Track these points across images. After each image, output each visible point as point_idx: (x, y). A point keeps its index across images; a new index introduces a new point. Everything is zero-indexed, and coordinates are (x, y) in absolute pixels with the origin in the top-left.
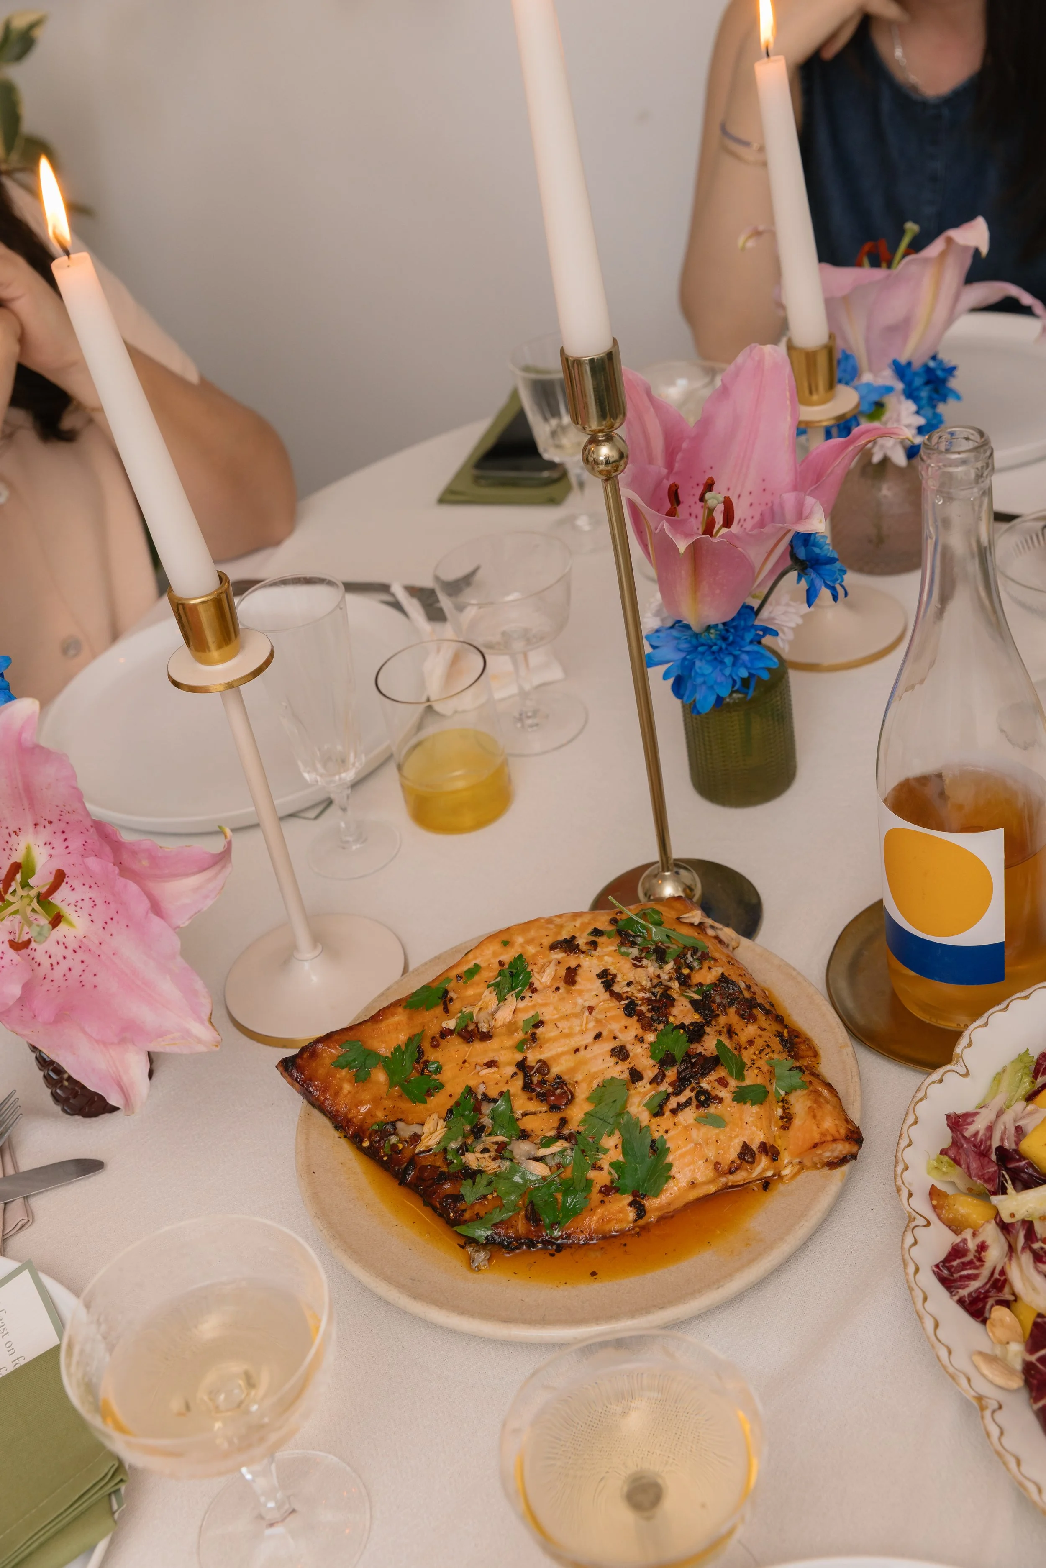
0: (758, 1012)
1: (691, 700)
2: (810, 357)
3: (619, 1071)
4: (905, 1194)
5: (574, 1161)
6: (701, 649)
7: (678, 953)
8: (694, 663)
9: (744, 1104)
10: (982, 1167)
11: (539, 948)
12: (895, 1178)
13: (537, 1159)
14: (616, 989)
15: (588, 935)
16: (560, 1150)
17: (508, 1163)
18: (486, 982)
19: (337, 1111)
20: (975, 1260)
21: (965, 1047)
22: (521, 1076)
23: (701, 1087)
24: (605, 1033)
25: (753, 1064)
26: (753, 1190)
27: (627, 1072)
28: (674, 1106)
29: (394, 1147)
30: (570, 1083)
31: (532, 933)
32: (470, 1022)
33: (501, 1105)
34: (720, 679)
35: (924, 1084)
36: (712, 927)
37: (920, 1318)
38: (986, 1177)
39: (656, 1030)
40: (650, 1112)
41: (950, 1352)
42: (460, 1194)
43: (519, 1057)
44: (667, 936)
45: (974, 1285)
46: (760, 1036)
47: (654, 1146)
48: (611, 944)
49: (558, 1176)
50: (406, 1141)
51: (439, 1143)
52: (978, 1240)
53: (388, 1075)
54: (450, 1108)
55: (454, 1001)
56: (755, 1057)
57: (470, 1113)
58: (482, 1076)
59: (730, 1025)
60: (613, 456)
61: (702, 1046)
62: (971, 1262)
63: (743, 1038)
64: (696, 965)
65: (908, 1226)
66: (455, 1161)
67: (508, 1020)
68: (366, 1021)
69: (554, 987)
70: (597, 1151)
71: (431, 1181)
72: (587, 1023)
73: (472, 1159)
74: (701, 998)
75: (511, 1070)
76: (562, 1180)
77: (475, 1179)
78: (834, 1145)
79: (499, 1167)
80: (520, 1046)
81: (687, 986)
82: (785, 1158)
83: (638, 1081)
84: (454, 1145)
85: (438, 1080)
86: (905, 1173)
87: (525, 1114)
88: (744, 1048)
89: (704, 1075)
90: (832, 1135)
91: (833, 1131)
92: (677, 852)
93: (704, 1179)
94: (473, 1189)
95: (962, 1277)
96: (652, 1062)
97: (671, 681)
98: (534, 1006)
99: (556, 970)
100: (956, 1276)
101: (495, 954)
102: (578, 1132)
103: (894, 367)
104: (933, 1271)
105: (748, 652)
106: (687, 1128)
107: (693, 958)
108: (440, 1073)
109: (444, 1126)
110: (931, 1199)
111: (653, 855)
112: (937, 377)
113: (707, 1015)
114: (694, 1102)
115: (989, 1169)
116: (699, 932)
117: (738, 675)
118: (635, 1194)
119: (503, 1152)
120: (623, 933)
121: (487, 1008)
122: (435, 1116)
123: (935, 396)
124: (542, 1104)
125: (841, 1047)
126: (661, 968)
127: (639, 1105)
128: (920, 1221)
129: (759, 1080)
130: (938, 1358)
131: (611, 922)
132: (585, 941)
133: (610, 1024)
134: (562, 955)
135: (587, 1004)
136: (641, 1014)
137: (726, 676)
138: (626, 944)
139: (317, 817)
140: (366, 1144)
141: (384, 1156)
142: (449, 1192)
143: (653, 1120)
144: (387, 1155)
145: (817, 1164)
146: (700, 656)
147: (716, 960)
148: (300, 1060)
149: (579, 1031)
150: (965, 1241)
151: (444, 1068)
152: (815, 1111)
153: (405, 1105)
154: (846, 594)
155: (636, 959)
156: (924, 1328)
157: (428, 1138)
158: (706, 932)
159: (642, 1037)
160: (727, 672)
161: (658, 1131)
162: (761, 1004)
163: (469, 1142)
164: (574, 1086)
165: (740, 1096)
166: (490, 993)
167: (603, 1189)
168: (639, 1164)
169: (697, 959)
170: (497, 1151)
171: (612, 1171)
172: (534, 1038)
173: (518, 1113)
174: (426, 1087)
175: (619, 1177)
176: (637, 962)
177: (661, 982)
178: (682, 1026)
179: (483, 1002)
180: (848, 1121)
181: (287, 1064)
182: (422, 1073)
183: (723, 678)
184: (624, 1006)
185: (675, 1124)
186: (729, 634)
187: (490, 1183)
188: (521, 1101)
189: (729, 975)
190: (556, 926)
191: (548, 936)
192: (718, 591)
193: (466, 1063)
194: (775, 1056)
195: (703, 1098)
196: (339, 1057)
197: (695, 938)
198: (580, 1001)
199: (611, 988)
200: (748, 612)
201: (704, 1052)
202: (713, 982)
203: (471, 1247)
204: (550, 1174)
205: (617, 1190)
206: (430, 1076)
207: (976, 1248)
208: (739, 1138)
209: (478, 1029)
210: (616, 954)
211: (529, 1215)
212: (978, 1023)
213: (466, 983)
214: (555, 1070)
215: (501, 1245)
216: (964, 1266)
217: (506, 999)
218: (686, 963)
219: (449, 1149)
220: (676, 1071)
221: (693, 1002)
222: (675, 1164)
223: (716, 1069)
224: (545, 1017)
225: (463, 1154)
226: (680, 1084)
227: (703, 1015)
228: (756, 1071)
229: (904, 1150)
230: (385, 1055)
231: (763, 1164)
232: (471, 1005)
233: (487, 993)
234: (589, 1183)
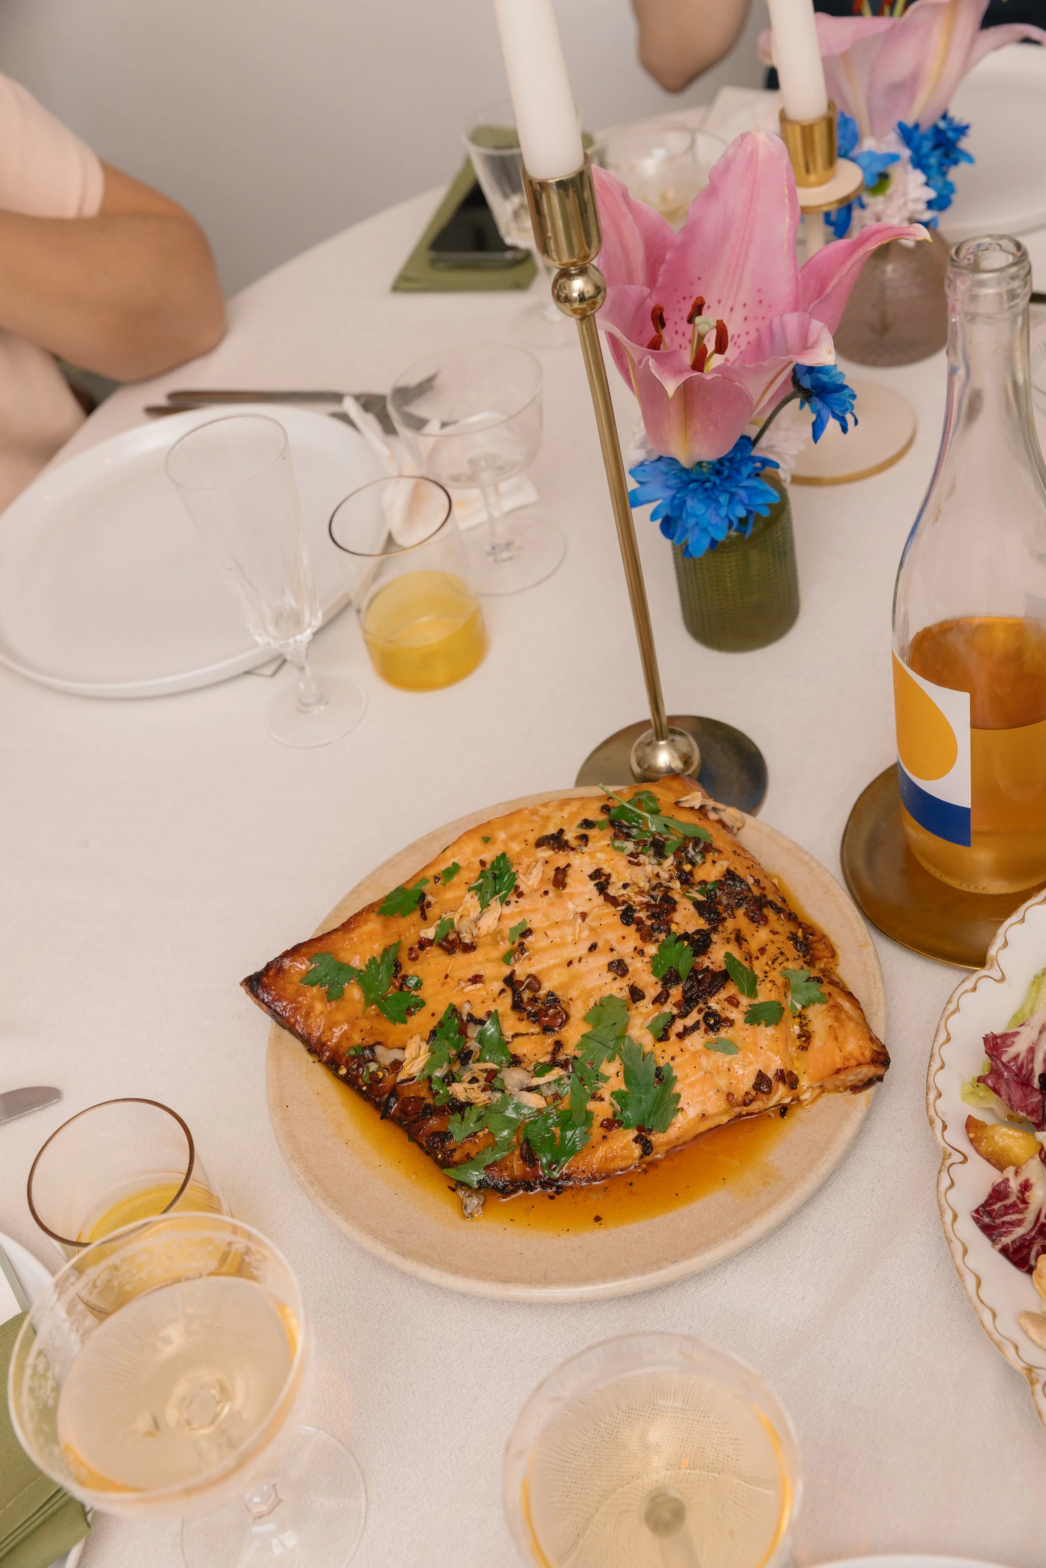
0: (768, 912)
1: (682, 542)
2: (807, 131)
3: (618, 989)
4: (939, 1125)
5: (572, 1090)
6: (692, 486)
7: (678, 845)
8: (684, 502)
9: (758, 1026)
10: (1025, 1097)
11: (524, 845)
12: (927, 1108)
13: (530, 1089)
14: (612, 891)
15: (577, 827)
16: (555, 1078)
17: (498, 1095)
18: (467, 883)
19: (310, 1034)
20: (1018, 1202)
21: (1000, 949)
22: (509, 995)
23: (709, 1008)
24: (600, 945)
25: (766, 977)
26: (770, 1116)
27: (627, 989)
28: (681, 1029)
29: (373, 1075)
30: (563, 1001)
31: (516, 828)
32: (450, 930)
33: (490, 1029)
34: (715, 520)
35: (955, 994)
36: (715, 809)
37: (961, 1275)
38: (1030, 1108)
39: (657, 941)
40: (655, 1036)
41: (994, 1316)
42: (448, 1131)
43: (507, 971)
44: (665, 826)
45: (1019, 1232)
46: (773, 942)
47: (660, 1074)
48: (603, 838)
49: (555, 1107)
50: (387, 1069)
51: (423, 1070)
52: (1021, 1179)
53: (364, 992)
54: (432, 1028)
55: (433, 906)
56: (767, 968)
57: (455, 1035)
58: (467, 993)
59: (739, 930)
60: (588, 292)
61: (709, 958)
62: (1014, 1205)
63: (754, 945)
64: (698, 859)
65: (943, 1164)
66: (441, 1092)
67: (493, 929)
68: (335, 930)
69: (542, 891)
70: (597, 1080)
71: (415, 1116)
72: (580, 931)
73: (460, 1091)
74: (705, 899)
75: (498, 985)
76: (559, 1113)
77: (464, 1113)
78: (859, 1070)
79: (490, 1099)
80: (507, 958)
81: (689, 885)
82: (804, 1083)
83: (639, 1000)
84: (439, 1073)
85: (418, 996)
86: (938, 1101)
87: (516, 1035)
88: (755, 958)
89: (712, 994)
90: (857, 1060)
91: (857, 1053)
92: (670, 709)
93: (716, 1111)
94: (461, 1125)
95: (1004, 1223)
96: (653, 979)
97: (659, 522)
98: (521, 913)
99: (544, 871)
100: (998, 1221)
101: (475, 852)
102: (575, 1058)
103: (898, 130)
104: (973, 1217)
105: (745, 488)
106: (695, 1055)
107: (694, 850)
108: (420, 989)
109: (427, 1051)
110: (968, 1132)
111: (645, 713)
112: (947, 139)
113: (713, 920)
114: (703, 1026)
115: (1032, 1098)
116: (700, 816)
117: (734, 515)
118: (640, 1129)
119: (493, 1081)
120: (617, 824)
121: (469, 915)
122: (417, 1039)
123: (946, 161)
124: (534, 1026)
125: (861, 946)
126: (660, 864)
127: (641, 1027)
128: (957, 1158)
129: (774, 996)
130: (982, 1323)
131: (602, 810)
132: (575, 835)
133: (606, 933)
134: (551, 852)
135: (580, 910)
136: (639, 922)
137: (721, 517)
138: (620, 836)
139: (274, 674)
140: (343, 1071)
141: (363, 1086)
142: (435, 1129)
143: (658, 1045)
144: (366, 1084)
145: (839, 1087)
146: (691, 494)
147: (720, 852)
148: (265, 979)
149: (572, 941)
150: (1007, 1180)
151: (424, 983)
152: (837, 1031)
153: (385, 1026)
154: (856, 422)
155: (632, 855)
156: (965, 1287)
157: (411, 1065)
158: (707, 816)
159: (642, 950)
160: (723, 512)
161: (663, 1058)
162: (771, 901)
163: (455, 1069)
164: (568, 1004)
165: (754, 1017)
166: (472, 897)
167: (605, 1122)
168: (644, 1095)
169: (699, 852)
170: (486, 1080)
171: (615, 1102)
172: (522, 949)
173: (508, 1033)
174: (405, 1006)
175: (622, 1110)
176: (633, 860)
177: (660, 883)
178: (686, 936)
179: (465, 908)
180: (873, 1039)
181: (251, 982)
182: (401, 989)
183: (718, 519)
184: (621, 913)
185: (682, 1050)
186: (724, 468)
187: (480, 1118)
188: (511, 1022)
189: (736, 869)
190: (542, 817)
191: (533, 830)
192: (712, 428)
193: (448, 979)
194: (790, 965)
195: (712, 1022)
196: (308, 972)
197: (697, 826)
198: (571, 905)
199: (606, 891)
200: (747, 443)
201: (711, 967)
202: (718, 878)
203: (463, 1190)
204: (546, 1105)
205: (620, 1124)
206: (409, 992)
207: (1019, 1188)
208: (754, 1065)
209: (460, 940)
210: (609, 849)
211: (525, 1155)
212: (1014, 918)
213: (444, 884)
214: (547, 986)
215: (495, 1188)
216: (1007, 1209)
217: (489, 905)
218: (687, 857)
219: (434, 1078)
220: (681, 989)
221: (697, 905)
222: (684, 1095)
223: (726, 986)
224: (533, 926)
225: (449, 1085)
226: (687, 1004)
227: (709, 921)
228: (770, 985)
229: (936, 1074)
230: (359, 969)
231: (781, 1094)
232: (451, 911)
233: (468, 897)
234: (589, 1116)
